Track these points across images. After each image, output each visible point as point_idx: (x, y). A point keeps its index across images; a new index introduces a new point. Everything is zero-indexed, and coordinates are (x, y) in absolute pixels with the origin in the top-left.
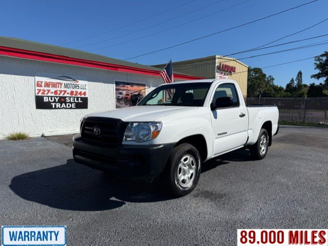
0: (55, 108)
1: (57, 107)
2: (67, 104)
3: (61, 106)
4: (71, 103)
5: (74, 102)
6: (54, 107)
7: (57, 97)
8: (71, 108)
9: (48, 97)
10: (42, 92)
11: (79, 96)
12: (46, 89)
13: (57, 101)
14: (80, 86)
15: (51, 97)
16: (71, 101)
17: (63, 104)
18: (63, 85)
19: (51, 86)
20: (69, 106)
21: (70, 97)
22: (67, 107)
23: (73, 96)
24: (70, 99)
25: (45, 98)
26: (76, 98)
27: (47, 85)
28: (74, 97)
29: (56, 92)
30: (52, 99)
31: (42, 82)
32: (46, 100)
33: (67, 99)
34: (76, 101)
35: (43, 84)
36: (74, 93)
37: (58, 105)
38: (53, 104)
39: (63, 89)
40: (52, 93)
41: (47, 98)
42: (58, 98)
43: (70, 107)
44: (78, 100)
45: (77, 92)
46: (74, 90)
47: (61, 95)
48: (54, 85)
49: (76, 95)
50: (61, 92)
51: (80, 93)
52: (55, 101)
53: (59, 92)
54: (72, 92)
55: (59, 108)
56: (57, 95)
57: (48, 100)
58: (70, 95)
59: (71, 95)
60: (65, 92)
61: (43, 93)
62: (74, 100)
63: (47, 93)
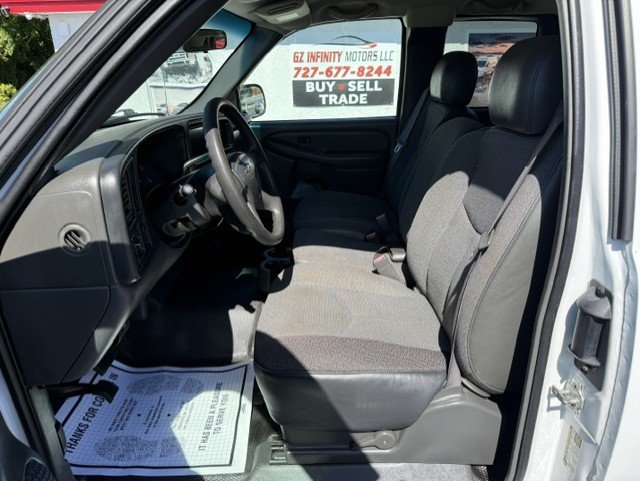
0: (327, 104)
1: (331, 103)
2: (351, 96)
3: (338, 100)
4: (358, 93)
5: (365, 92)
6: (324, 102)
7: (331, 81)
8: (358, 104)
9: (314, 82)
10: (302, 72)
11: (375, 77)
12: (311, 65)
13: (331, 90)
14: (378, 54)
15: (320, 82)
16: (359, 90)
17: (343, 96)
18: (343, 56)
19: (319, 59)
20: (354, 99)
21: (356, 81)
22: (351, 102)
23: (364, 77)
24: (356, 85)
25: (308, 84)
26: (368, 83)
27: (313, 57)
28: (366, 80)
29: (329, 72)
30: (320, 87)
31: (302, 53)
32: (310, 88)
33: (350, 84)
34: (368, 89)
35: (305, 58)
36: (366, 71)
37: (333, 98)
38: (324, 97)
39: (343, 63)
40: (321, 73)
41: (313, 84)
42: (333, 83)
43: (355, 102)
44: (372, 86)
45: (371, 68)
46: (366, 65)
47: (339, 77)
48: (326, 57)
49: (368, 74)
50: (339, 69)
51: (379, 71)
52: (327, 91)
53: (334, 71)
54: (361, 70)
55: (333, 105)
56: (332, 78)
57: (313, 90)
58: (355, 77)
59: (358, 75)
60: (347, 69)
61: (304, 75)
62: (365, 87)
63: (312, 76)
